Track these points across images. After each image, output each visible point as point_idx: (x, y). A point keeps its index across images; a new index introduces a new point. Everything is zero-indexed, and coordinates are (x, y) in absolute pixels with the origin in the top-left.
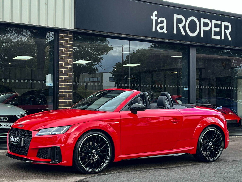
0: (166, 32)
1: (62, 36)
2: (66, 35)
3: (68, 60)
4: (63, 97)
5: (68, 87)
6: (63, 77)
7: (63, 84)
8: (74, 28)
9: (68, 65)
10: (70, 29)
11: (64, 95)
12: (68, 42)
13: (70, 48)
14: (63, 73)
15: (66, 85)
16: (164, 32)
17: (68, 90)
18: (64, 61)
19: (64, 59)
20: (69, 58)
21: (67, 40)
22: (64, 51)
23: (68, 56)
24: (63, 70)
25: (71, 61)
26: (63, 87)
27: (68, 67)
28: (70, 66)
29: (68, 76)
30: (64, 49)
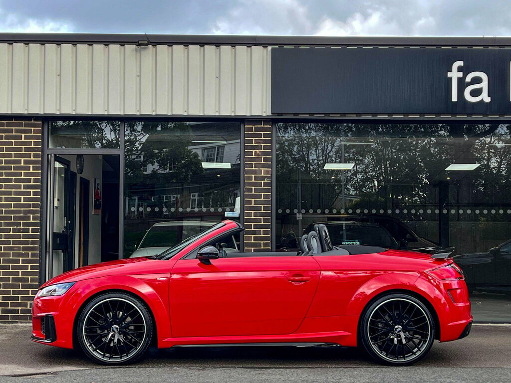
0: (488, 100)
1: (251, 129)
2: (259, 126)
3: (263, 169)
4: (253, 236)
5: (262, 218)
6: (253, 200)
7: (253, 212)
8: (272, 113)
9: (263, 178)
10: (264, 115)
11: (254, 233)
12: (263, 138)
13: (265, 148)
14: (253, 193)
15: (258, 214)
16: (482, 100)
17: (262, 223)
18: (254, 172)
19: (254, 169)
20: (263, 166)
21: (260, 135)
22: (254, 154)
23: (262, 162)
24: (253, 187)
25: (267, 171)
26: (253, 217)
27: (263, 182)
28: (266, 181)
29: (262, 199)
30: (254, 151)
